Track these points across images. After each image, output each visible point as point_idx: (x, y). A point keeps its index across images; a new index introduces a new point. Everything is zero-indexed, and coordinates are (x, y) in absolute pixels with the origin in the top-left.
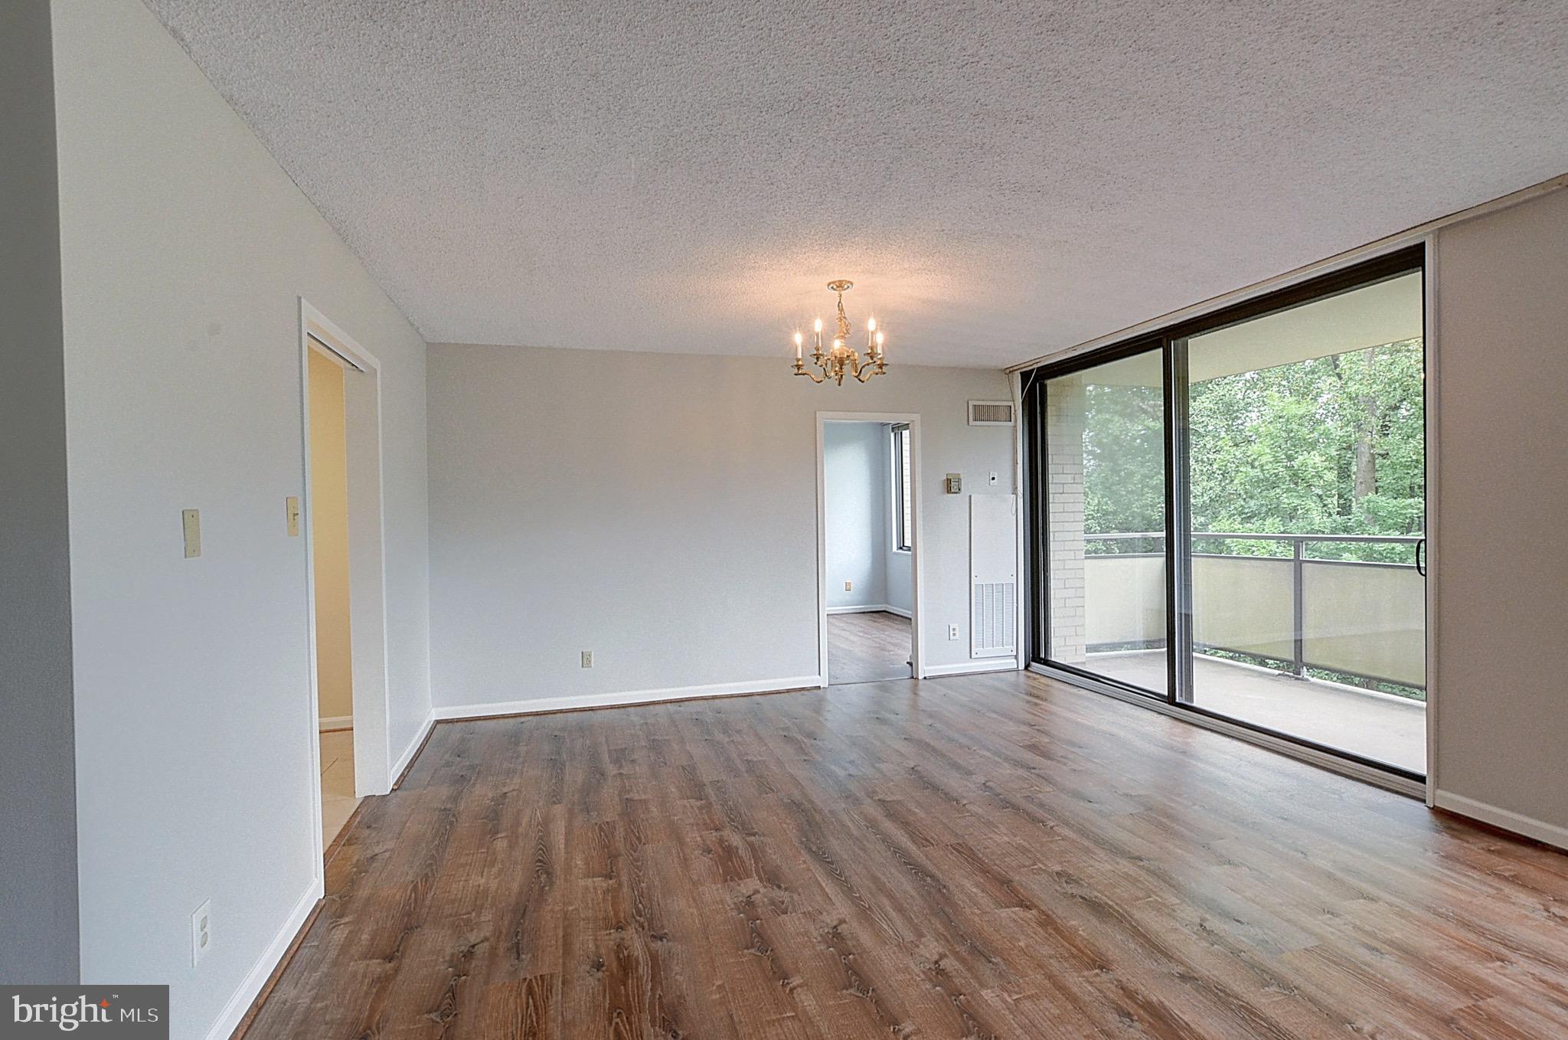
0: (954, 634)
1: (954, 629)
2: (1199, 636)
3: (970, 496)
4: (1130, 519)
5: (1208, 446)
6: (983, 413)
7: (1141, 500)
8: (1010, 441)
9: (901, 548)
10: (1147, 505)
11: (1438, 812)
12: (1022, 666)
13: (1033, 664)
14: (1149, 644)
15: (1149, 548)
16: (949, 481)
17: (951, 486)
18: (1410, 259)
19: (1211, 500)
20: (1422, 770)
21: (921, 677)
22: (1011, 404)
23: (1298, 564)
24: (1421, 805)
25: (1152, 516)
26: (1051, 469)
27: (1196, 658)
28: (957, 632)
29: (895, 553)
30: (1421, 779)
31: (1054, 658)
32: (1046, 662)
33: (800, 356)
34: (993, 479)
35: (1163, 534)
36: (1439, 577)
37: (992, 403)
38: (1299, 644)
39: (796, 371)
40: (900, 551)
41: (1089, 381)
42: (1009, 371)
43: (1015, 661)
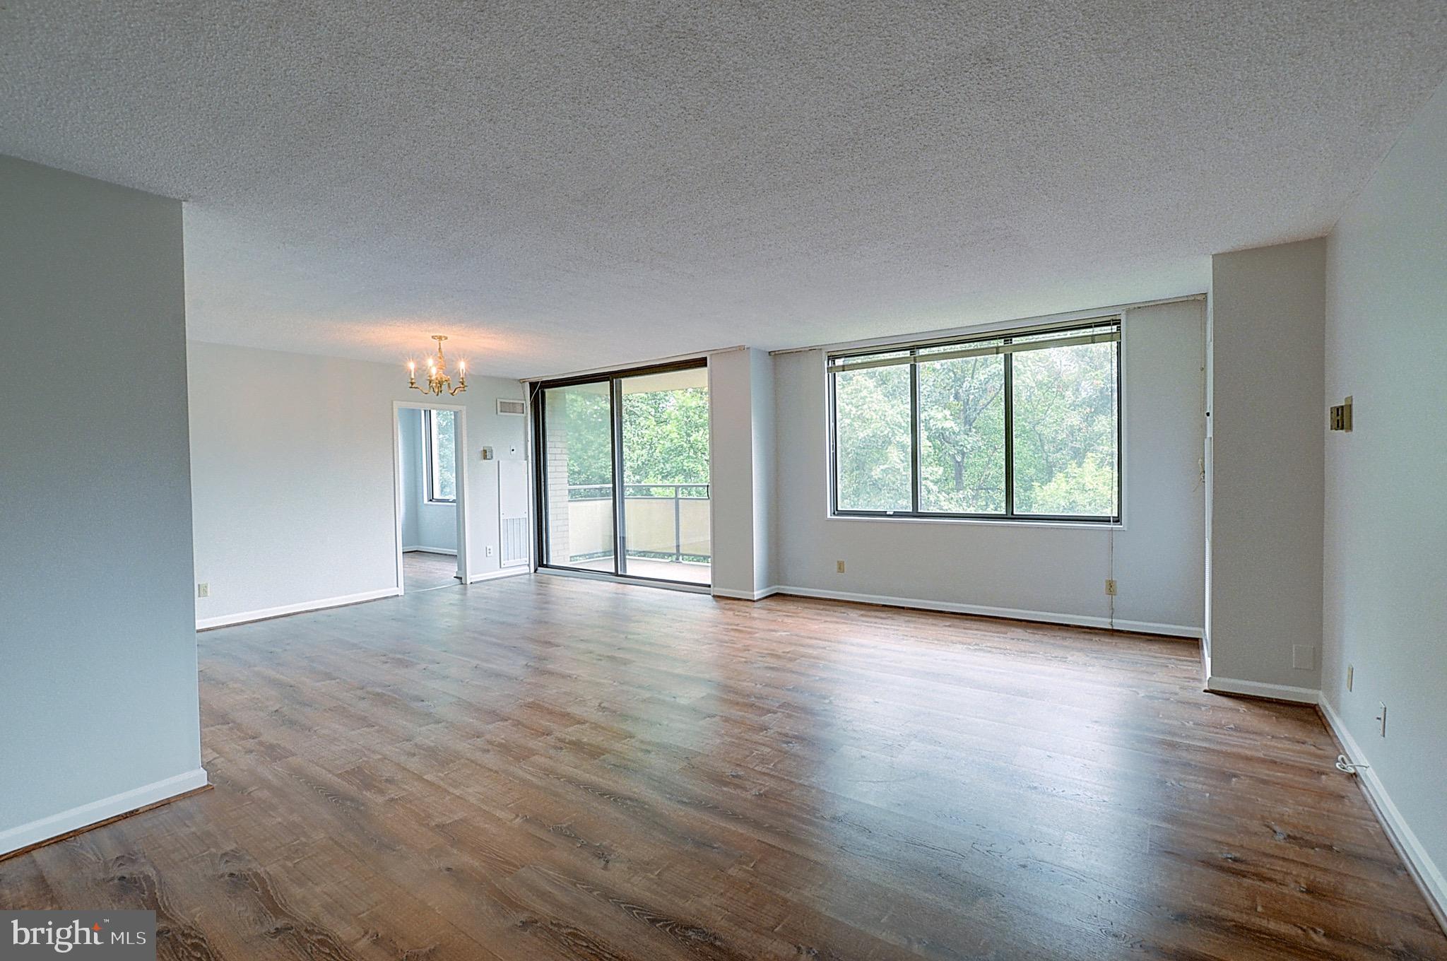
0: (490, 553)
1: (490, 550)
2: (631, 546)
3: (499, 462)
4: (590, 477)
5: (642, 424)
6: (507, 407)
7: (598, 463)
8: (523, 425)
9: (431, 500)
10: (601, 467)
11: (714, 596)
12: (532, 570)
13: (539, 568)
14: (605, 554)
15: (601, 494)
16: (485, 451)
17: (485, 455)
18: (701, 363)
19: (643, 463)
20: (709, 582)
21: (468, 582)
22: (524, 402)
23: (677, 499)
24: (710, 596)
25: (605, 475)
26: (548, 444)
27: (629, 559)
28: (491, 551)
29: (426, 505)
30: (709, 586)
31: (552, 563)
32: (547, 566)
33: (413, 377)
34: (513, 450)
35: (611, 485)
36: (713, 500)
37: (512, 401)
38: (678, 546)
39: (410, 385)
40: (430, 503)
41: (570, 392)
42: (522, 381)
43: (528, 568)
